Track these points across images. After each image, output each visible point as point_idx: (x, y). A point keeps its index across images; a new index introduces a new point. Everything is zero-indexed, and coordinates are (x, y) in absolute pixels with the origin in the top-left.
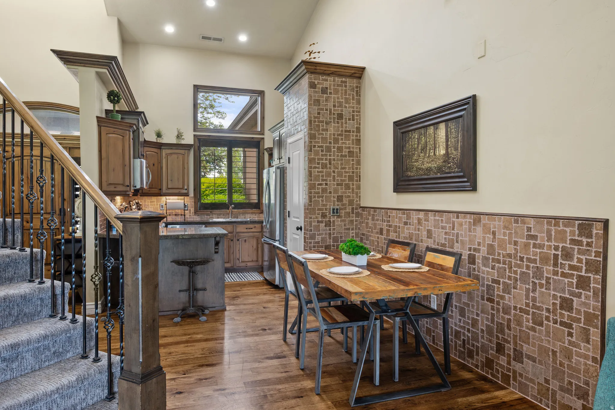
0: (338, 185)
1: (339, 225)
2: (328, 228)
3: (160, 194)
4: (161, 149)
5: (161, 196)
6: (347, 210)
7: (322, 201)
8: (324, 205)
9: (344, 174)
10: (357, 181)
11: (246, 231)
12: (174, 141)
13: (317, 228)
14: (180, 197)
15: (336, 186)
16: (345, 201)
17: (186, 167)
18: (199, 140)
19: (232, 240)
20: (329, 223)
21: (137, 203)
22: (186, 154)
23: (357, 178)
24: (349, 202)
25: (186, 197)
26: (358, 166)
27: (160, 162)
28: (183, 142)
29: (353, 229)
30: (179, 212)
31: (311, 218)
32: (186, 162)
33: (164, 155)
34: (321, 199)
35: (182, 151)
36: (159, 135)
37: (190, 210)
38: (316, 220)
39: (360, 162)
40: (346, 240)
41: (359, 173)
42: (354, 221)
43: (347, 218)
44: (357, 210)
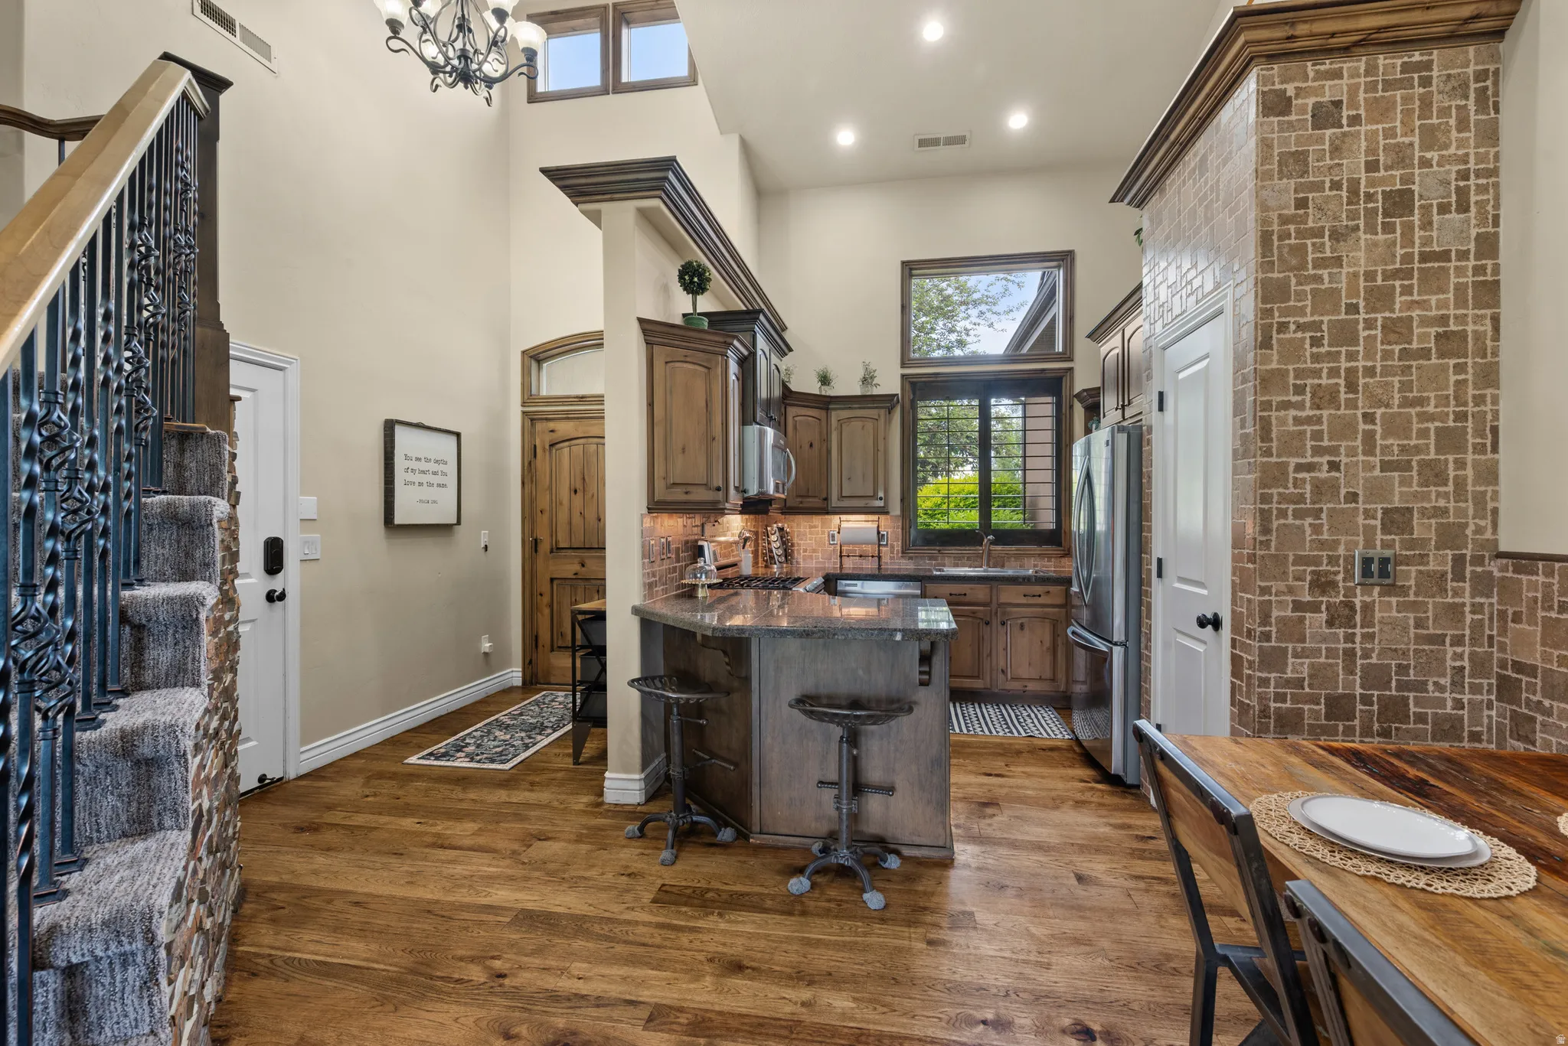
0: (1386, 466)
1: (1393, 624)
2: (1341, 632)
6: (1432, 566)
7: (1317, 529)
8: (1322, 545)
9: (1415, 426)
10: (1480, 449)
13: (1293, 630)
15: (1377, 472)
16: (1422, 528)
20: (1347, 612)
23: (1483, 436)
24: (1438, 535)
26: (1489, 392)
29: (1458, 641)
31: (1265, 591)
34: (1309, 520)
38: (1289, 598)
39: (1498, 372)
40: (1425, 683)
41: (1489, 417)
42: (1467, 609)
43: (1433, 596)
44: (1482, 564)
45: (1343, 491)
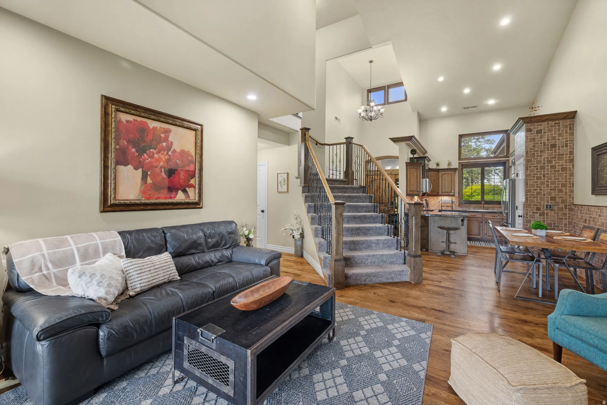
0: (551, 190)
1: (552, 216)
2: (542, 217)
3: (438, 195)
4: (438, 172)
5: (438, 196)
6: (560, 206)
7: (537, 200)
8: (538, 203)
9: (557, 183)
10: (570, 187)
11: (492, 217)
12: (446, 167)
13: (532, 217)
14: (450, 197)
15: (549, 191)
16: (558, 200)
17: (453, 180)
18: (462, 165)
19: (482, 222)
20: (543, 214)
21: (426, 200)
22: (453, 174)
23: (570, 184)
24: (562, 201)
25: (453, 197)
26: (572, 177)
27: (438, 179)
28: (452, 167)
29: (566, 219)
30: (449, 205)
31: (526, 210)
32: (453, 178)
33: (440, 175)
35: (451, 172)
36: (438, 165)
37: (456, 204)
38: (532, 211)
39: (573, 174)
40: (559, 226)
41: (572, 181)
42: (567, 214)
43: (560, 211)
44: (570, 206)
45: (542, 194)
